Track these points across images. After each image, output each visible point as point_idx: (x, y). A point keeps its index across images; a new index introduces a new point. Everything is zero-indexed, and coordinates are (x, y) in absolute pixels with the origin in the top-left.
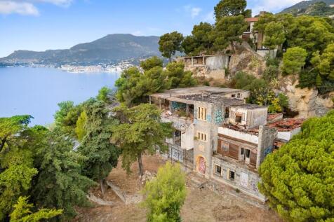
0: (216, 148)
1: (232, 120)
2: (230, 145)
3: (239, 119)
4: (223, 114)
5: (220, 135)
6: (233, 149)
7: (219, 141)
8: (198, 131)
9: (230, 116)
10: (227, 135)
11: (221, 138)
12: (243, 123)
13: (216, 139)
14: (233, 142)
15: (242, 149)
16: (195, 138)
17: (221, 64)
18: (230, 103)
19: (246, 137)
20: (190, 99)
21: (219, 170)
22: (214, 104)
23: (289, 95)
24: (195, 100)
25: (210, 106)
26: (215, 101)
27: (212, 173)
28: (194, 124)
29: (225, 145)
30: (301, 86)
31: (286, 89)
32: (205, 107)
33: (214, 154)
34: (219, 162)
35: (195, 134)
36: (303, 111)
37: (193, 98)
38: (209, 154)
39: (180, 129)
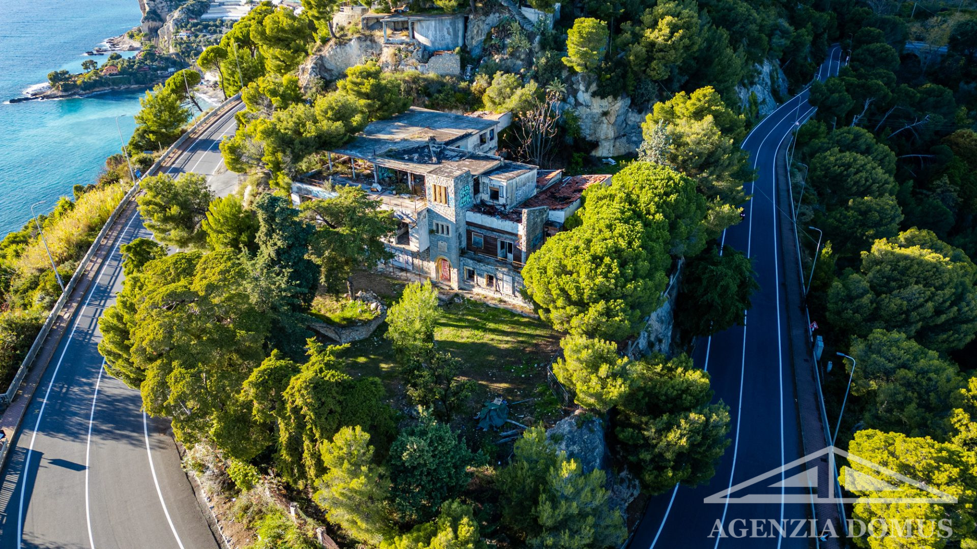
0: (464, 244)
1: (485, 197)
2: (485, 237)
3: (495, 195)
4: (472, 190)
5: (468, 223)
6: (490, 244)
7: (469, 233)
8: (435, 222)
9: (481, 189)
10: (480, 223)
11: (472, 228)
12: (502, 201)
13: (463, 230)
14: (489, 234)
15: (503, 244)
16: (431, 232)
17: (448, 39)
18: (482, 170)
19: (506, 225)
20: (411, 160)
21: (471, 275)
22: (457, 179)
23: (582, 111)
24: (421, 161)
25: (451, 184)
26: (458, 173)
27: (461, 280)
28: (429, 211)
29: (477, 238)
30: (600, 93)
31: (576, 100)
32: (444, 185)
33: (463, 253)
34: (470, 264)
35: (430, 224)
36: (606, 139)
37: (416, 156)
38: (454, 254)
39: (407, 221)
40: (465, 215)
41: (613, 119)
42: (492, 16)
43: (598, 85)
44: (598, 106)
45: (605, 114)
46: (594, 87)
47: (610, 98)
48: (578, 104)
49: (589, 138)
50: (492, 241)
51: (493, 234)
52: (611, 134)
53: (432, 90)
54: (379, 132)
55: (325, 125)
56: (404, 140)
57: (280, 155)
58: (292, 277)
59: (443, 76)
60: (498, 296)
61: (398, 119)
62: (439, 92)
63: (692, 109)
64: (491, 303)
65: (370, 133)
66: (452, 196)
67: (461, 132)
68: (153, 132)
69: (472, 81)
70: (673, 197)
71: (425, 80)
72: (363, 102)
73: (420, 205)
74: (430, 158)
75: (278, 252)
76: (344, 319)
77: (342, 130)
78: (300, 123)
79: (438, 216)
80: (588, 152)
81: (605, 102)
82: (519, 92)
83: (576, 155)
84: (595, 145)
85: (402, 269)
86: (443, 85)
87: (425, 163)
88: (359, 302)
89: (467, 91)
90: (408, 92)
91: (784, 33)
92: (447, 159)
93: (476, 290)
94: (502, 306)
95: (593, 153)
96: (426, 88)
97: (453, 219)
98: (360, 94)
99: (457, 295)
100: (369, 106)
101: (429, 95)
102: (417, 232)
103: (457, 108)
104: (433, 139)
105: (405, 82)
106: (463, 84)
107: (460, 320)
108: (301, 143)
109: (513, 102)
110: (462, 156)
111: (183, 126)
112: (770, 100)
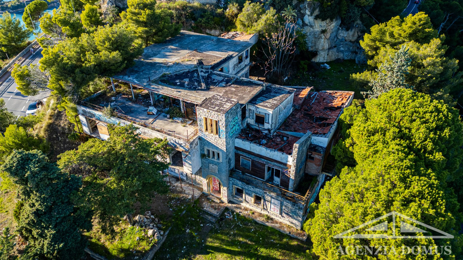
0: (233, 165)
1: (251, 121)
2: (253, 161)
4: (240, 118)
5: (236, 148)
6: (258, 167)
7: (237, 156)
8: (206, 148)
9: (247, 115)
10: (248, 149)
11: (240, 153)
12: (267, 126)
13: (232, 156)
14: (257, 159)
15: (269, 169)
16: (203, 156)
18: (248, 98)
20: (182, 86)
21: (240, 192)
22: (228, 113)
23: (307, 30)
24: (191, 87)
25: (222, 119)
26: (228, 106)
27: (230, 194)
28: (200, 138)
29: (245, 161)
30: (322, 17)
31: (303, 22)
32: (215, 119)
33: (232, 173)
34: (240, 185)
35: (202, 149)
36: (323, 50)
37: (186, 81)
38: (225, 176)
40: (234, 143)
41: (328, 35)
43: (320, 11)
44: (319, 26)
45: (323, 32)
46: (317, 12)
47: (328, 21)
48: (304, 25)
49: (310, 49)
50: (259, 166)
51: (262, 161)
52: (326, 46)
53: (197, 15)
54: (155, 55)
55: (104, 54)
56: (177, 64)
59: (204, 4)
60: (264, 213)
61: (171, 42)
62: (202, 17)
64: (260, 220)
65: (148, 57)
66: (222, 128)
69: (225, 8)
71: (191, 7)
72: (141, 29)
74: (199, 83)
77: (120, 59)
78: (83, 51)
79: (209, 144)
80: (310, 59)
81: (324, 23)
83: (302, 62)
84: (315, 54)
85: (177, 179)
86: (205, 11)
87: (195, 89)
88: (137, 228)
89: (222, 16)
90: (179, 17)
92: (214, 84)
93: (244, 205)
94: (269, 224)
95: (313, 60)
96: (192, 13)
97: (224, 149)
98: (138, 22)
99: (227, 209)
100: (146, 32)
101: (195, 19)
102: (190, 159)
103: (215, 28)
104: (200, 63)
105: (176, 9)
106: (219, 11)
110: (228, 81)
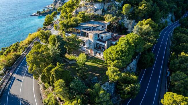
0: (95, 47)
1: (100, 38)
3: (102, 38)
4: (97, 36)
5: (96, 43)
6: (100, 47)
7: (96, 45)
9: (99, 36)
10: (98, 43)
12: (103, 39)
13: (95, 44)
15: (102, 47)
16: (89, 44)
17: (100, 7)
18: (100, 33)
19: (103, 44)
20: (87, 30)
21: (96, 53)
22: (94, 34)
23: (125, 22)
24: (89, 30)
25: (93, 35)
26: (95, 33)
27: (94, 54)
28: (89, 40)
29: (98, 46)
30: (129, 19)
31: (124, 20)
32: (92, 35)
33: (95, 48)
34: (96, 51)
35: (89, 42)
36: (130, 28)
37: (88, 29)
38: (93, 49)
39: (85, 41)
40: (96, 41)
41: (131, 24)
42: (109, 3)
44: (128, 21)
45: (130, 23)
46: (128, 18)
47: (131, 20)
48: (124, 21)
49: (126, 28)
51: (101, 45)
52: (131, 27)
53: (96, 17)
54: (83, 24)
55: (72, 23)
56: (87, 26)
57: (64, 28)
58: (61, 50)
59: (99, 14)
60: (101, 57)
61: (87, 22)
62: (97, 17)
63: (146, 23)
64: (99, 58)
65: (81, 25)
66: (93, 37)
67: (98, 25)
68: (47, 23)
69: (104, 16)
70: (136, 41)
71: (95, 15)
72: (81, 19)
73: (87, 39)
74: (91, 30)
75: (59, 46)
76: (71, 59)
77: (75, 24)
78: (68, 22)
79: (91, 41)
80: (126, 30)
81: (130, 21)
82: (112, 18)
83: (123, 31)
84: (127, 29)
85: (84, 51)
86: (98, 16)
87: (90, 31)
88: (74, 56)
89: (103, 17)
90: (91, 17)
91: (175, 8)
92: (94, 30)
93: (97, 56)
94: (101, 59)
95: (127, 31)
96: (95, 16)
97: (93, 42)
98: (80, 17)
99: (93, 56)
100: (82, 19)
101: (95, 18)
102: (86, 44)
103: (100, 20)
104: (92, 26)
105: (91, 15)
106: (102, 16)
107: (93, 61)
108: (68, 26)
109: (110, 20)
110: (97, 30)
111: (53, 22)
112: (171, 22)
